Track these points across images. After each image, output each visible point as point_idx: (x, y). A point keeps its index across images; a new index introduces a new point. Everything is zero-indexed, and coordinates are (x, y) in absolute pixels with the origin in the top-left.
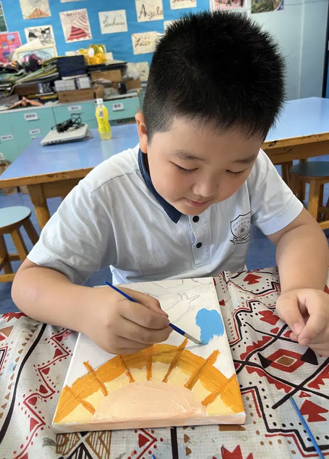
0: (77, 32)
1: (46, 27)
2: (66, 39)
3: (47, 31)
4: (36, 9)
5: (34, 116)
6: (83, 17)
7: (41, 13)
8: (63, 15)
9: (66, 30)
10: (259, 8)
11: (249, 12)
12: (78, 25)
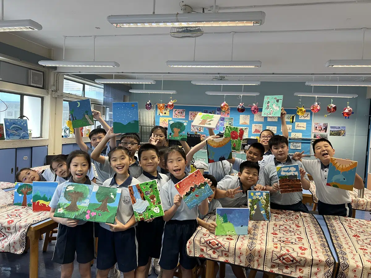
0: (257, 131)
1: (247, 128)
2: (252, 132)
3: (246, 129)
4: (244, 122)
5: (235, 155)
6: (261, 126)
7: (246, 123)
8: (253, 125)
9: (253, 130)
10: (333, 134)
11: (329, 135)
12: (258, 129)
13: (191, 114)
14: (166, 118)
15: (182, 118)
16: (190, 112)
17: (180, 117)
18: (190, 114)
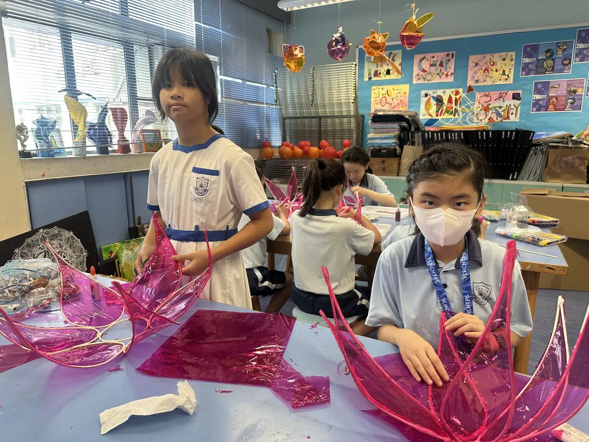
13: (477, 64)
14: (390, 87)
15: (444, 80)
16: (473, 59)
17: (437, 80)
18: (471, 64)
